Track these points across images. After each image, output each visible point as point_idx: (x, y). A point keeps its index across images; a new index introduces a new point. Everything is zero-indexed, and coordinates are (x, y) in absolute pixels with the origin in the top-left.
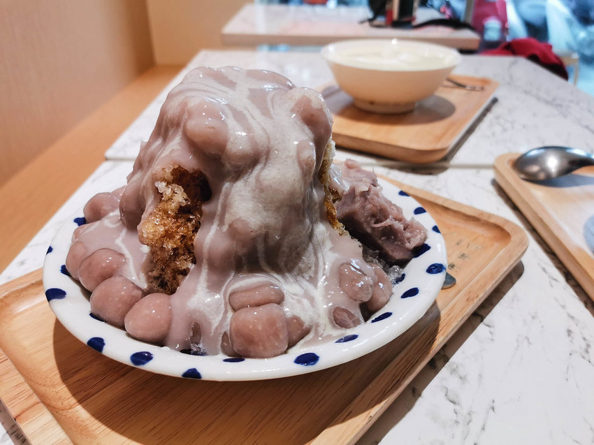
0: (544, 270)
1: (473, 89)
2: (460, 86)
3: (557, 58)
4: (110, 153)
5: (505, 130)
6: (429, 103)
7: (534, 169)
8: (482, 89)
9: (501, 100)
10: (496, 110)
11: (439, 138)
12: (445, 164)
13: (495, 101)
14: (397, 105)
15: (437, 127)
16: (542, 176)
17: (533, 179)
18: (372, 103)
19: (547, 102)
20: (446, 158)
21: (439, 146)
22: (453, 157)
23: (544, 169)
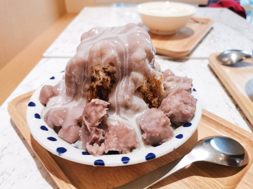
0: (227, 104)
1: (203, 23)
2: (197, 22)
3: (242, 8)
4: (45, 54)
5: (215, 42)
6: (183, 30)
7: (226, 59)
8: (207, 23)
9: (214, 28)
10: (212, 33)
11: (186, 46)
12: (188, 57)
13: (212, 29)
14: (168, 31)
15: (185, 41)
16: (229, 63)
17: (225, 64)
18: (157, 31)
19: (235, 29)
20: (188, 55)
21: (185, 50)
22: (191, 54)
23: (230, 60)
